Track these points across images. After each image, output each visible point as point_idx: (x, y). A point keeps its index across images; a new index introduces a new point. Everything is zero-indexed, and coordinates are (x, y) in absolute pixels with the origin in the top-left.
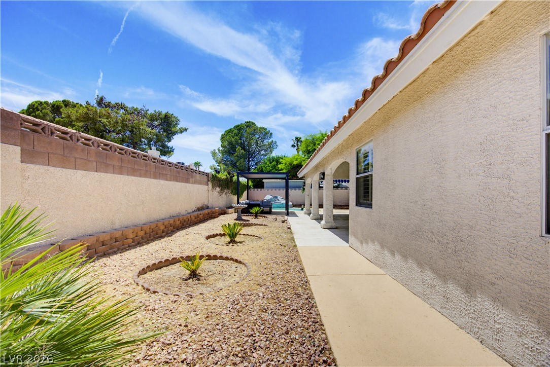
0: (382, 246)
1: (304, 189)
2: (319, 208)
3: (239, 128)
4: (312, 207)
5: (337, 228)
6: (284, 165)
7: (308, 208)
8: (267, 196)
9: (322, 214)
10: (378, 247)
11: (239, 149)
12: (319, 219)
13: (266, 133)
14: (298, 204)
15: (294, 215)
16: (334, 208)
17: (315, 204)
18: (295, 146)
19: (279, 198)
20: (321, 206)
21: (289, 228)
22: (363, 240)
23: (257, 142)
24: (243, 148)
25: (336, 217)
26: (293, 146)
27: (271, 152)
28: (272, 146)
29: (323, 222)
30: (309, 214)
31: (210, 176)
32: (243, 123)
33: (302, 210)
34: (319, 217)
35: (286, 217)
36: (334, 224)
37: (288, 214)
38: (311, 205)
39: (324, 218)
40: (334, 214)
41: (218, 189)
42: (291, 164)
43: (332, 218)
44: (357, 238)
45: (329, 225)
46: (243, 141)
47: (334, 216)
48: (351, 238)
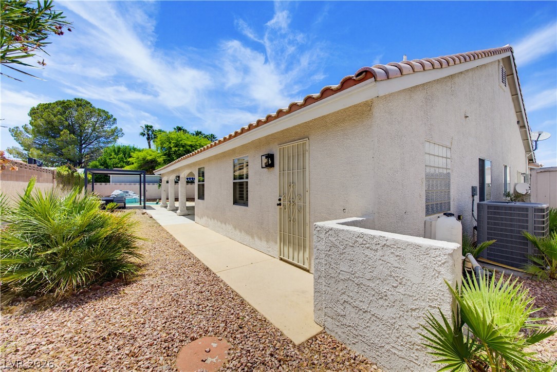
0: (208, 217)
1: (160, 185)
2: (175, 201)
3: (65, 106)
4: (169, 200)
5: (189, 215)
6: (135, 158)
7: (164, 202)
8: (116, 191)
9: (178, 206)
10: (206, 218)
11: (65, 133)
12: (175, 210)
13: (107, 118)
14: (153, 198)
15: (150, 208)
16: (187, 201)
17: (172, 198)
18: (145, 134)
19: (131, 193)
20: (177, 200)
21: (151, 217)
22: (201, 217)
23: (94, 126)
24: (73, 132)
25: (188, 208)
26: (143, 134)
27: (115, 140)
28: (116, 133)
29: (179, 211)
30: (166, 207)
31: (55, 173)
32: (72, 99)
33: (157, 203)
34: (175, 208)
35: (144, 211)
36: (187, 212)
37: (145, 208)
38: (168, 199)
39: (179, 208)
40: (187, 206)
41: (61, 186)
42: (144, 159)
43: (185, 208)
44: (198, 216)
45: (183, 213)
46: (72, 122)
47: (187, 207)
48: (196, 218)
